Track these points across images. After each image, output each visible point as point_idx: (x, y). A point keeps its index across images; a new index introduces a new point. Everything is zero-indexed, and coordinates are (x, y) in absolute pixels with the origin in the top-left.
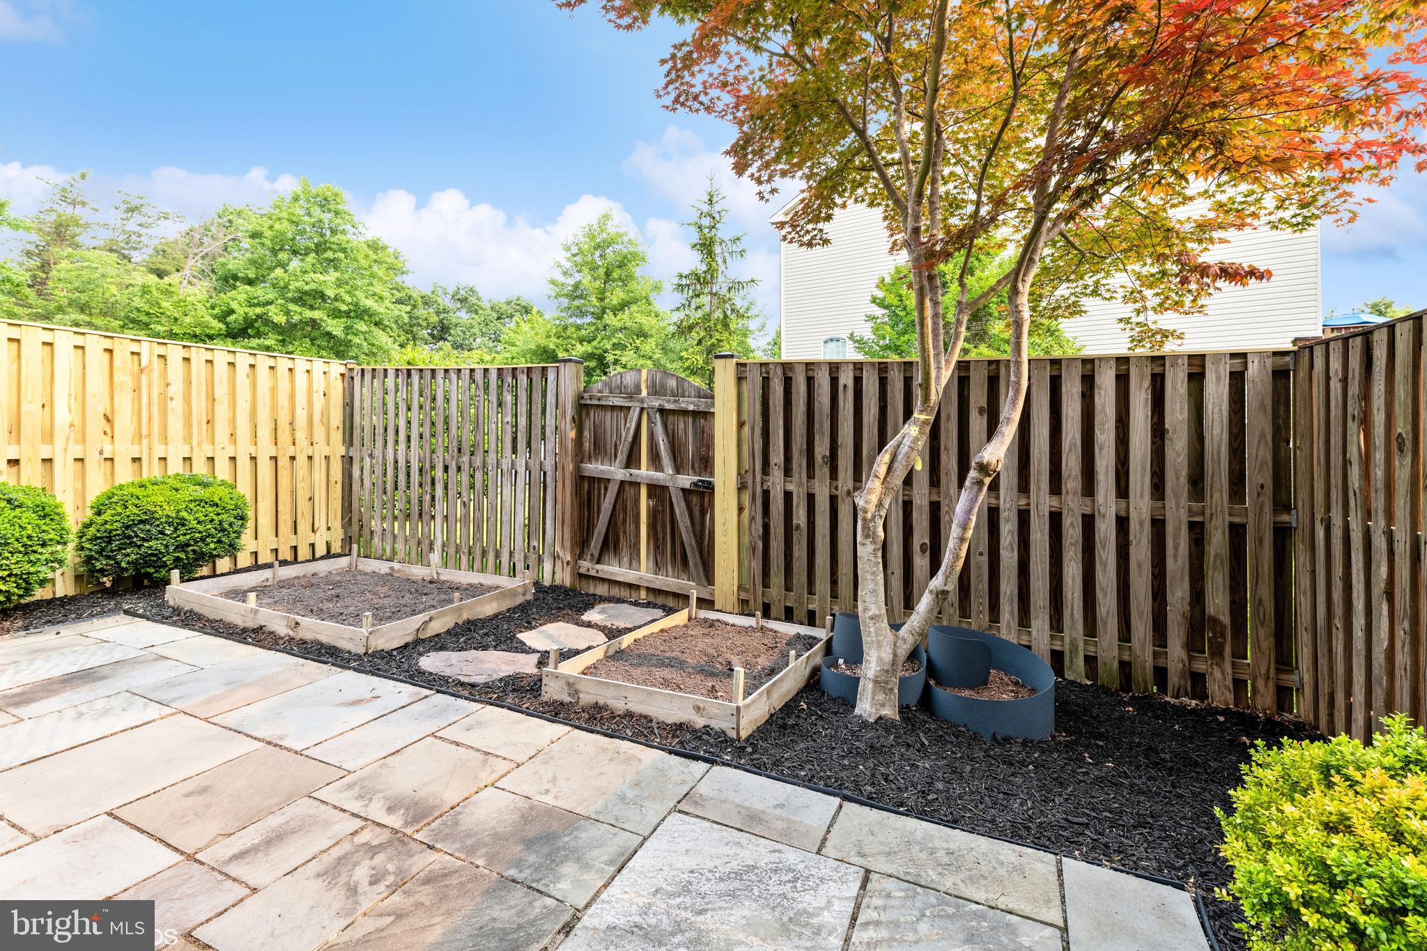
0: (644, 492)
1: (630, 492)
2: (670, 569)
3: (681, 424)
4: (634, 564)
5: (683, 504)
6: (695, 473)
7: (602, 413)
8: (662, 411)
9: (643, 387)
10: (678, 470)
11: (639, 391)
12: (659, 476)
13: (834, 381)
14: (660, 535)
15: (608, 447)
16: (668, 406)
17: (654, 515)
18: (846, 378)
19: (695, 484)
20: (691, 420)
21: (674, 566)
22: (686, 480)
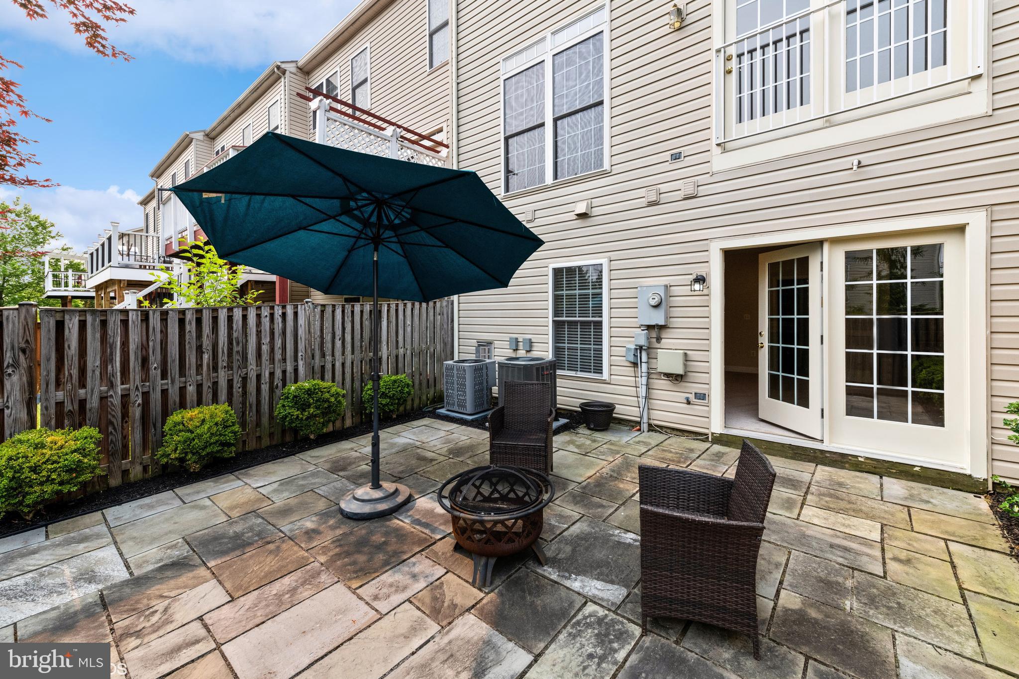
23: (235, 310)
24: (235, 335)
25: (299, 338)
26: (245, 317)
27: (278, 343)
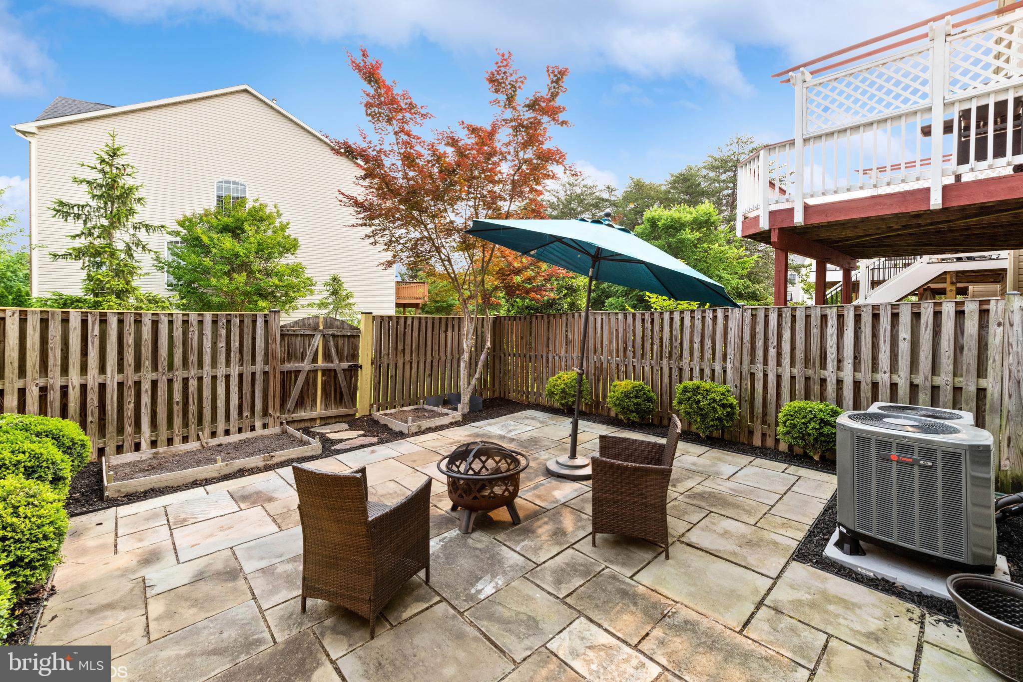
0: (320, 374)
1: (311, 375)
2: (333, 406)
3: (340, 341)
4: (313, 409)
5: (343, 376)
6: (348, 361)
7: (293, 338)
8: (333, 336)
9: (321, 324)
10: (341, 360)
11: (318, 326)
12: (330, 365)
13: (405, 322)
14: (329, 392)
15: (298, 355)
16: (336, 333)
17: (324, 384)
18: (409, 322)
19: (350, 366)
20: (346, 339)
21: (335, 406)
22: (345, 365)
23: (675, 313)
24: (674, 333)
25: (729, 341)
26: (682, 319)
27: (708, 344)
